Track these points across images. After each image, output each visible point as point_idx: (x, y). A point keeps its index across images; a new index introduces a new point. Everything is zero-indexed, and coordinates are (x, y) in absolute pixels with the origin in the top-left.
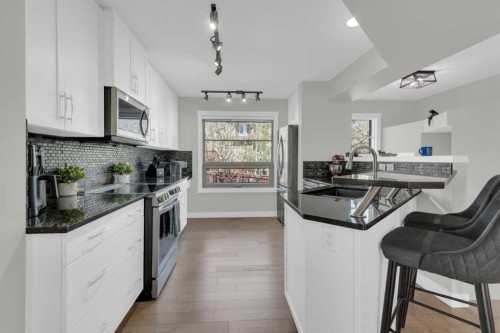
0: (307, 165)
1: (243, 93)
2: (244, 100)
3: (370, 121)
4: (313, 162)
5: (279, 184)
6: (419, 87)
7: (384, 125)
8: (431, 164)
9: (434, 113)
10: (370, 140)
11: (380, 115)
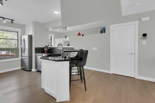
0: (36, 49)
1: (4, 18)
2: (4, 22)
3: (51, 37)
4: (38, 48)
5: (22, 56)
6: (63, 30)
7: (55, 38)
8: (70, 48)
9: (66, 37)
10: (51, 42)
11: (54, 35)
